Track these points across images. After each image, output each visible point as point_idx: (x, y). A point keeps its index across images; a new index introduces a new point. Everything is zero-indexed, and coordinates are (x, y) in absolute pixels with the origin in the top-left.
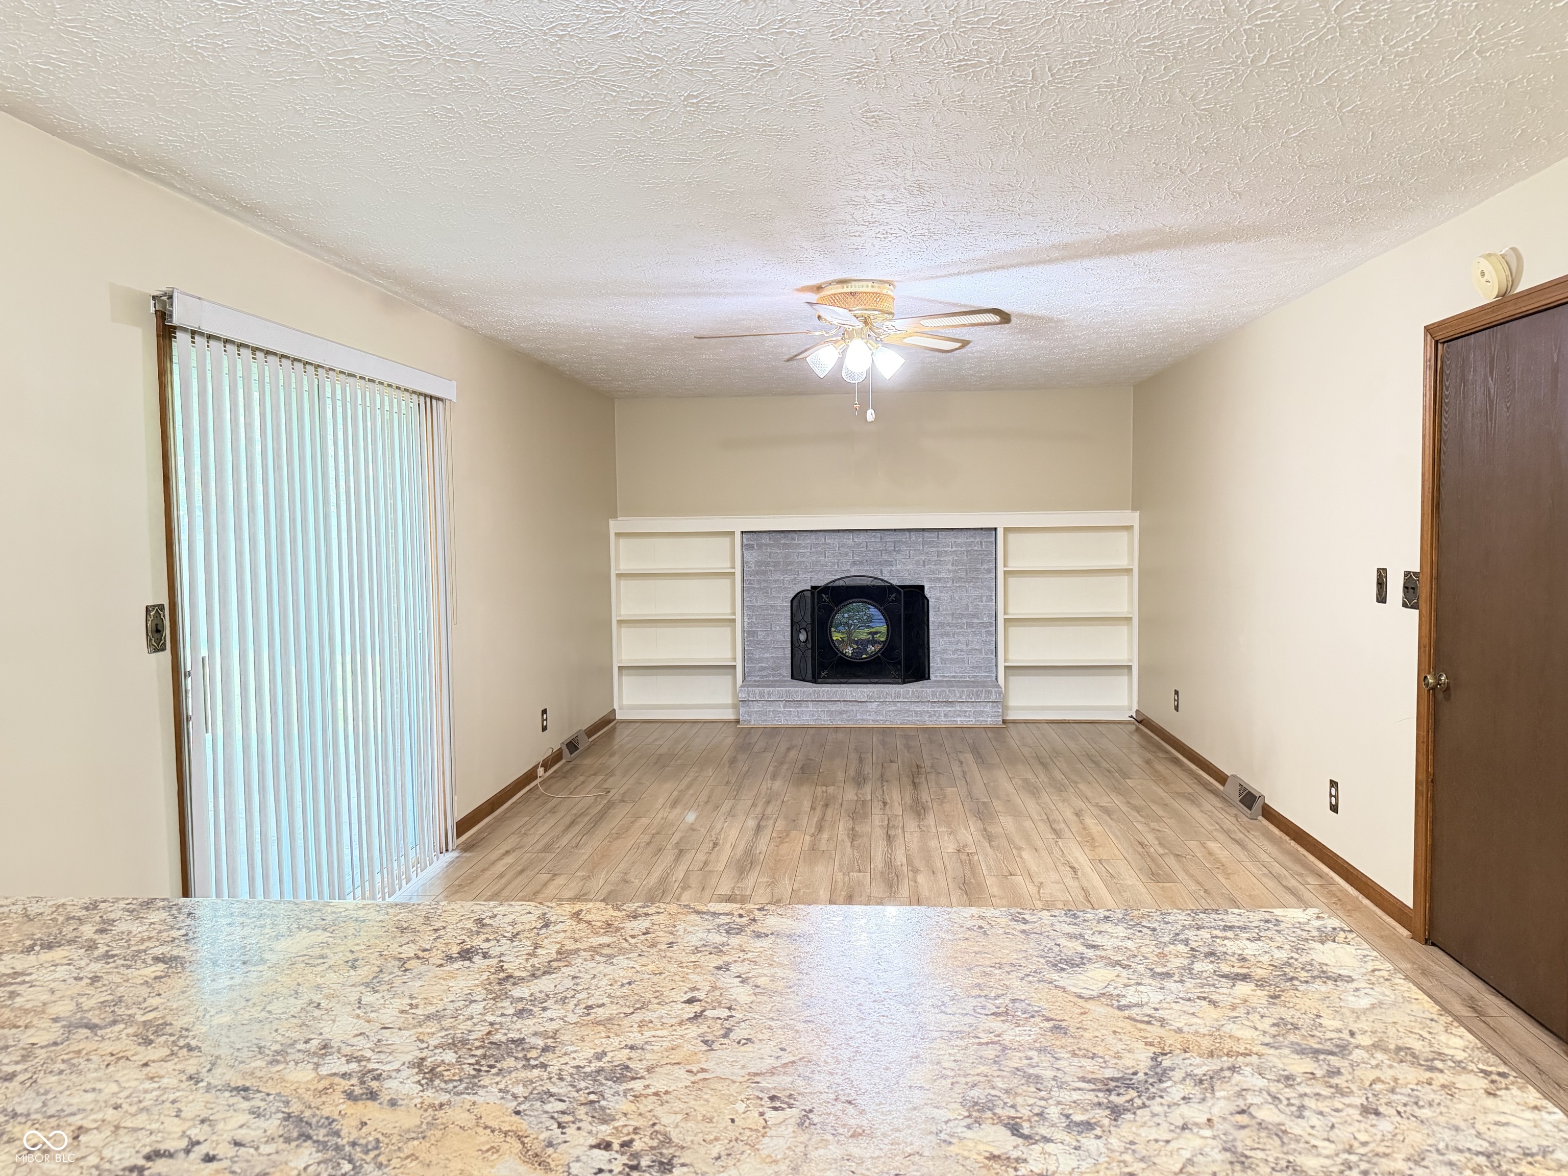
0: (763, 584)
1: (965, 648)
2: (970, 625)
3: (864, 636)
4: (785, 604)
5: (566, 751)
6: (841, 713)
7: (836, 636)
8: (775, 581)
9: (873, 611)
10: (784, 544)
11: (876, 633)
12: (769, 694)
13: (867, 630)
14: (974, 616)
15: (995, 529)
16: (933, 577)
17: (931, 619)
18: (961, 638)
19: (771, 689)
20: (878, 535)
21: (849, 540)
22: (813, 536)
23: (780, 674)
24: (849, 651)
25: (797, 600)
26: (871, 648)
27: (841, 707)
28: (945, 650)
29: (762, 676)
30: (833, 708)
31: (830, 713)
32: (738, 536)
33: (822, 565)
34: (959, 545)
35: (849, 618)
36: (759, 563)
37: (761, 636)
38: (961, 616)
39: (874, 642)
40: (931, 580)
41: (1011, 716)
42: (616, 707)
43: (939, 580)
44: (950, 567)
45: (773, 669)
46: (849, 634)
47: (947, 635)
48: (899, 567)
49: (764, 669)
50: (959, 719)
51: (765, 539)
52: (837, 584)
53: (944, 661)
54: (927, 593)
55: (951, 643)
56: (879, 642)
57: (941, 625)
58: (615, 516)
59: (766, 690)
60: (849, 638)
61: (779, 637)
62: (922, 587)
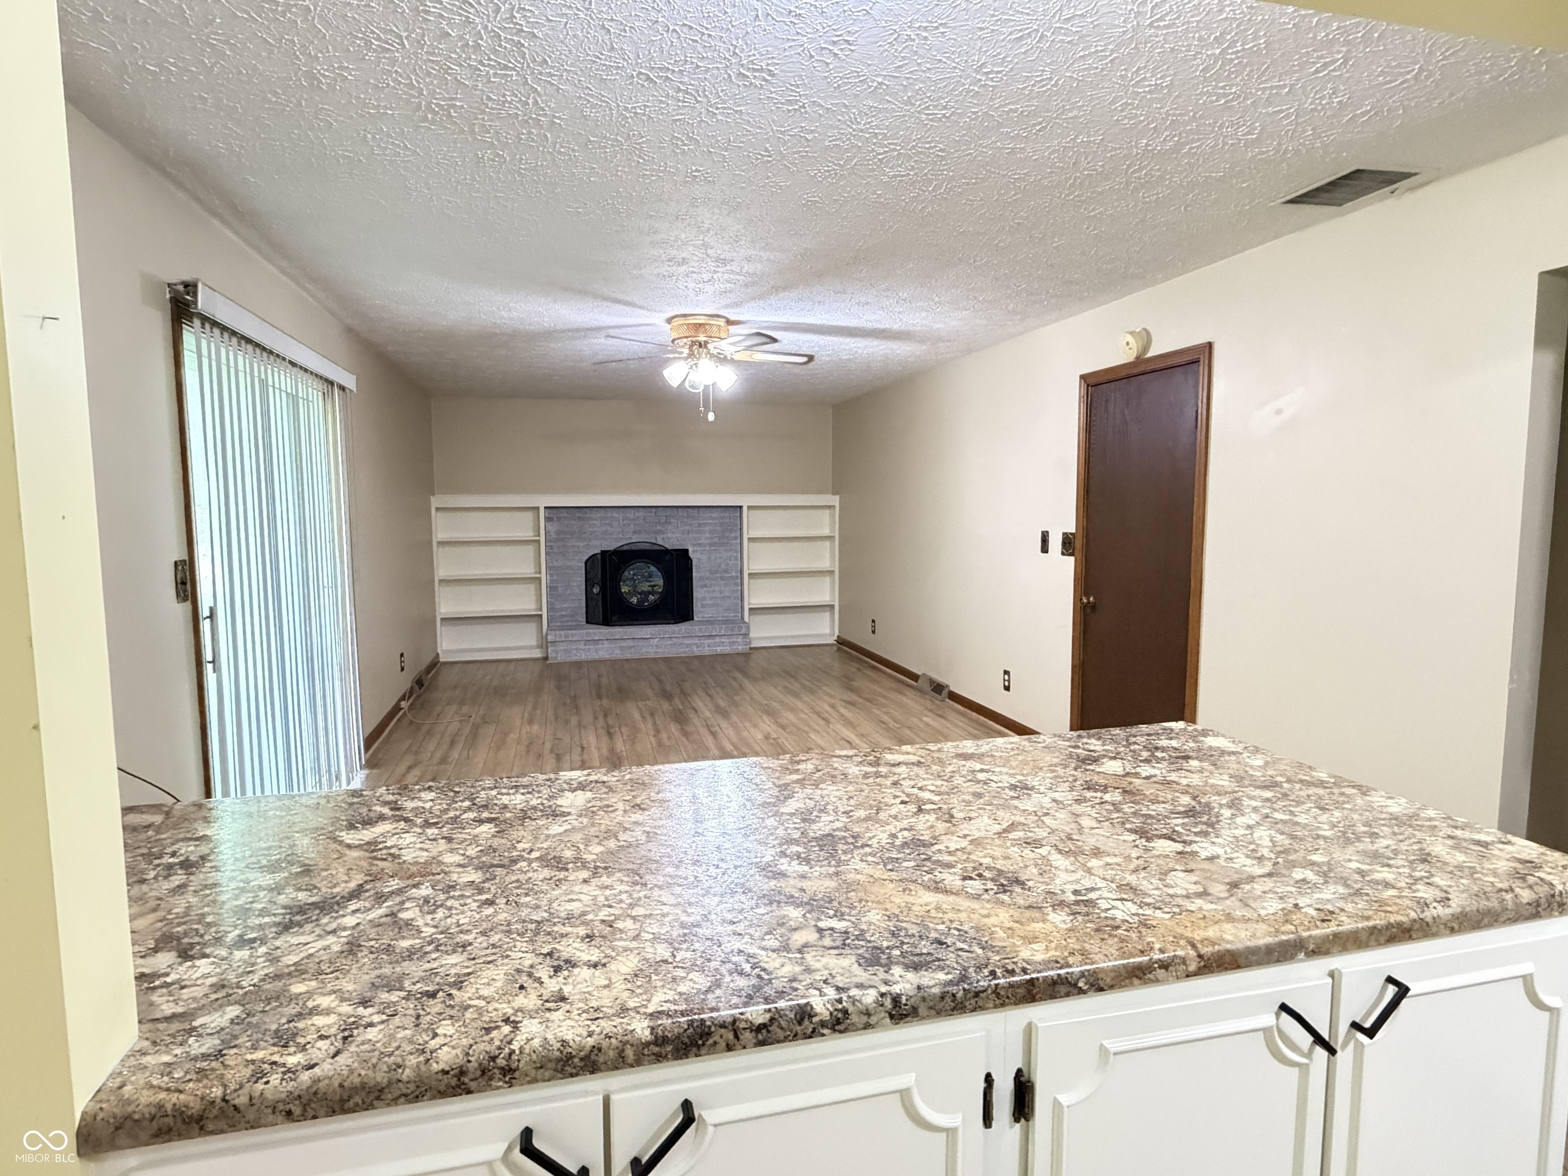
0: (562, 549)
1: (718, 595)
2: (723, 579)
3: (645, 589)
4: (580, 564)
5: (417, 687)
6: (631, 647)
7: (624, 589)
8: (573, 546)
9: (653, 568)
10: (579, 517)
11: (655, 586)
12: (573, 635)
13: (648, 584)
14: (726, 571)
15: (741, 507)
16: (694, 542)
17: (694, 574)
18: (717, 589)
19: (573, 632)
20: (654, 510)
21: (631, 514)
22: (602, 511)
23: (578, 621)
24: (634, 600)
25: (590, 562)
26: (651, 598)
27: (630, 643)
28: (704, 598)
29: (562, 622)
30: (624, 644)
31: (621, 648)
32: (542, 511)
33: (610, 534)
34: (713, 519)
35: (634, 575)
36: (558, 533)
37: (560, 590)
38: (717, 572)
39: (653, 593)
40: (694, 545)
41: (755, 644)
42: (439, 651)
43: (699, 545)
44: (708, 535)
45: (572, 616)
46: (635, 587)
47: (706, 586)
48: (669, 535)
49: (563, 616)
50: (718, 649)
51: (564, 514)
52: (625, 548)
53: (703, 606)
54: (691, 554)
55: (708, 592)
56: (658, 593)
57: (701, 579)
58: (434, 495)
59: (570, 632)
60: (634, 591)
61: (576, 591)
62: (687, 551)
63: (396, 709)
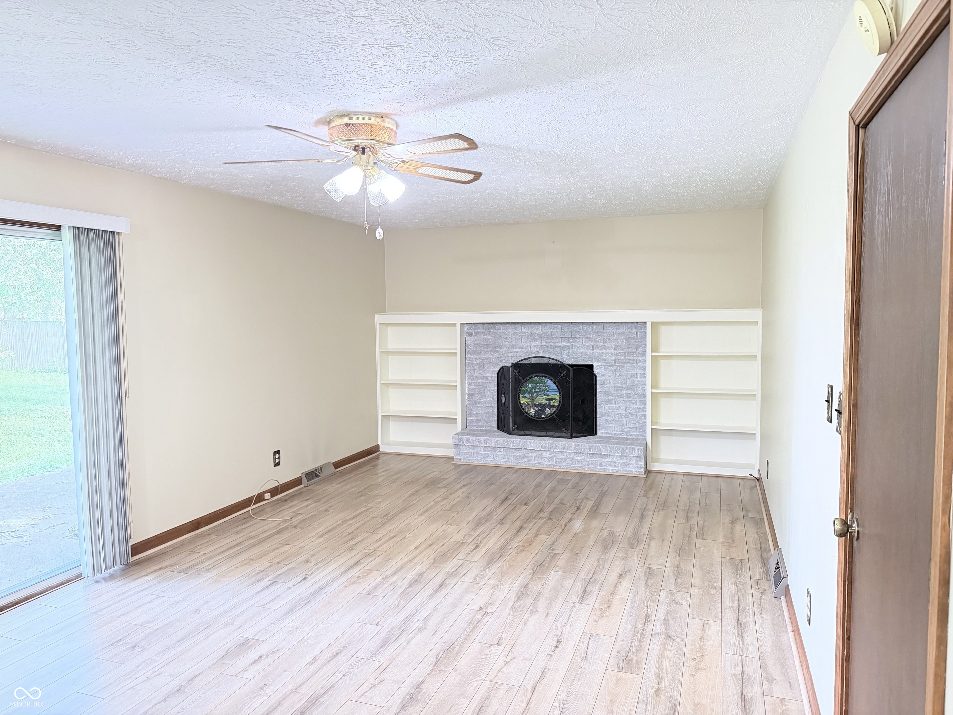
0: (479, 361)
1: (624, 412)
2: (627, 395)
3: (543, 402)
4: (494, 375)
5: (304, 479)
6: (524, 457)
7: (523, 401)
8: (487, 359)
9: (550, 383)
10: (493, 332)
11: (552, 399)
12: (473, 441)
13: (545, 397)
14: (631, 389)
15: (645, 323)
16: (599, 358)
17: (598, 390)
18: (621, 405)
19: (474, 437)
20: (560, 326)
21: (538, 330)
22: (513, 327)
23: (490, 426)
24: (532, 412)
25: (502, 372)
26: (548, 411)
27: (524, 453)
28: (608, 414)
29: (478, 426)
30: (518, 453)
31: (516, 457)
32: (458, 326)
33: (519, 348)
34: (619, 334)
35: (533, 388)
36: (476, 346)
37: (477, 397)
38: (621, 388)
39: (550, 406)
40: (598, 361)
41: (656, 467)
42: (380, 443)
43: (605, 360)
44: (612, 351)
45: (486, 422)
46: (533, 399)
47: (610, 402)
48: (574, 350)
49: (479, 421)
50: (610, 468)
51: (480, 329)
52: (524, 362)
53: (607, 422)
54: (596, 371)
55: (613, 408)
56: (554, 406)
57: (606, 394)
58: (383, 311)
59: (471, 438)
60: (532, 402)
61: (490, 399)
62: (591, 367)
63: (260, 498)
